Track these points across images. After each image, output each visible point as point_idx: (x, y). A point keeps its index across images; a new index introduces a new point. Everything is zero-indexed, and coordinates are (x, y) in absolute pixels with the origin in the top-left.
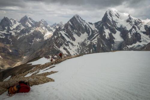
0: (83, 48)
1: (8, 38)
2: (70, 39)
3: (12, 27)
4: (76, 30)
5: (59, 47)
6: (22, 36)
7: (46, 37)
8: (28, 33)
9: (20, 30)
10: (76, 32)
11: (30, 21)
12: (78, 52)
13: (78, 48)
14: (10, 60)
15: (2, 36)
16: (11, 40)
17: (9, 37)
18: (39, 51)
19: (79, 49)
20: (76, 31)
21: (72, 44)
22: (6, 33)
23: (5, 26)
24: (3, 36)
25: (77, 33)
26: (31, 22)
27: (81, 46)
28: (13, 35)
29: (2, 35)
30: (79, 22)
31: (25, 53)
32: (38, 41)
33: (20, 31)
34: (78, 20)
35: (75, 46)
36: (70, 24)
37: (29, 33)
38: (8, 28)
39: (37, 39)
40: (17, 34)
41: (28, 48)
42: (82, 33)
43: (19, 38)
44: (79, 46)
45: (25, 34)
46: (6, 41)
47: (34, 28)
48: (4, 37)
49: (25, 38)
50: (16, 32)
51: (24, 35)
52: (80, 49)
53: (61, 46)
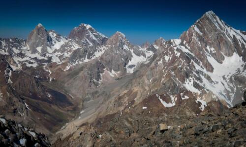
0: (237, 88)
1: (44, 68)
2: (202, 67)
3: (51, 48)
4: (210, 47)
5: (183, 82)
6: (75, 64)
7: (131, 67)
8: (89, 58)
9: (70, 51)
10: (211, 51)
11: (91, 35)
12: (229, 99)
13: (225, 89)
14: (47, 116)
15: (30, 63)
16: (51, 73)
17: (46, 65)
18: (125, 94)
19: (230, 90)
20: (212, 49)
21: (208, 78)
22: (40, 58)
23: (37, 46)
24: (32, 63)
25: (215, 54)
26: (94, 38)
27: (231, 85)
28: (56, 63)
29: (32, 61)
30: (218, 28)
31: (83, 101)
32: (113, 76)
33: (70, 53)
34: (216, 25)
35: (217, 83)
36: (197, 33)
37: (91, 59)
38: (42, 49)
39: (111, 72)
40: (64, 59)
41: (92, 91)
42: (226, 55)
43: (68, 68)
44: (225, 84)
45: (82, 61)
46: (38, 74)
47: (102, 48)
48: (35, 65)
49: (82, 69)
50: (63, 56)
51: (80, 63)
52: (233, 92)
53: (188, 80)
